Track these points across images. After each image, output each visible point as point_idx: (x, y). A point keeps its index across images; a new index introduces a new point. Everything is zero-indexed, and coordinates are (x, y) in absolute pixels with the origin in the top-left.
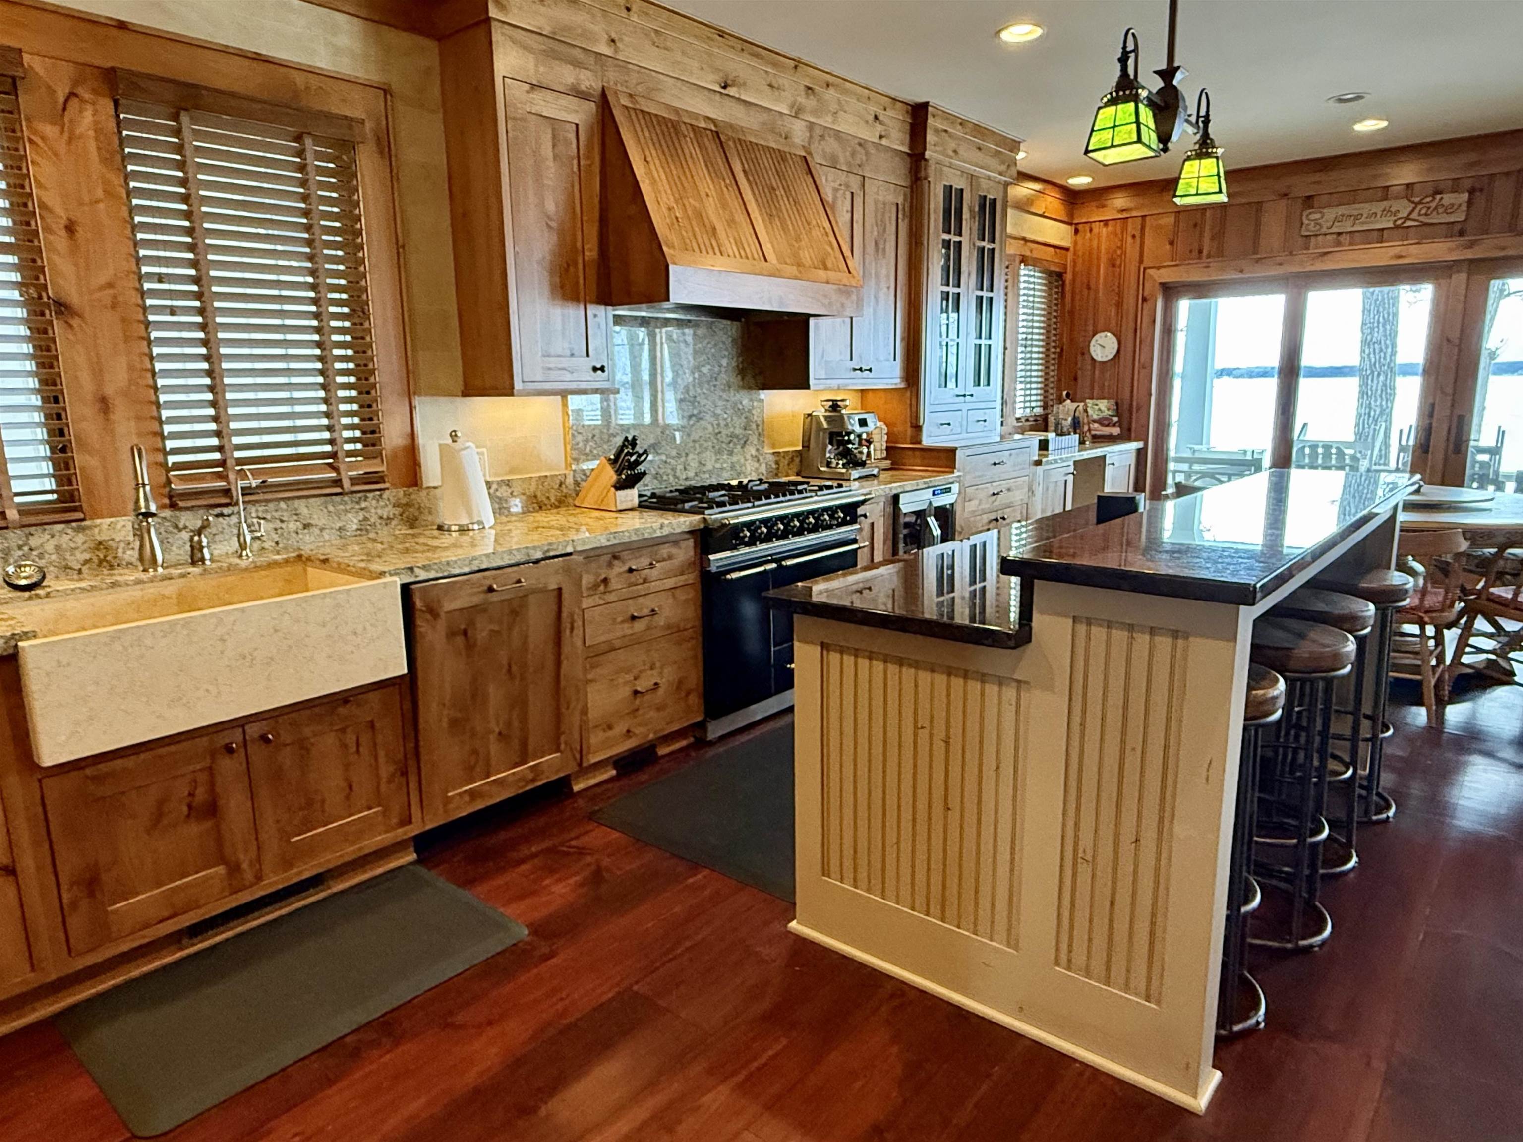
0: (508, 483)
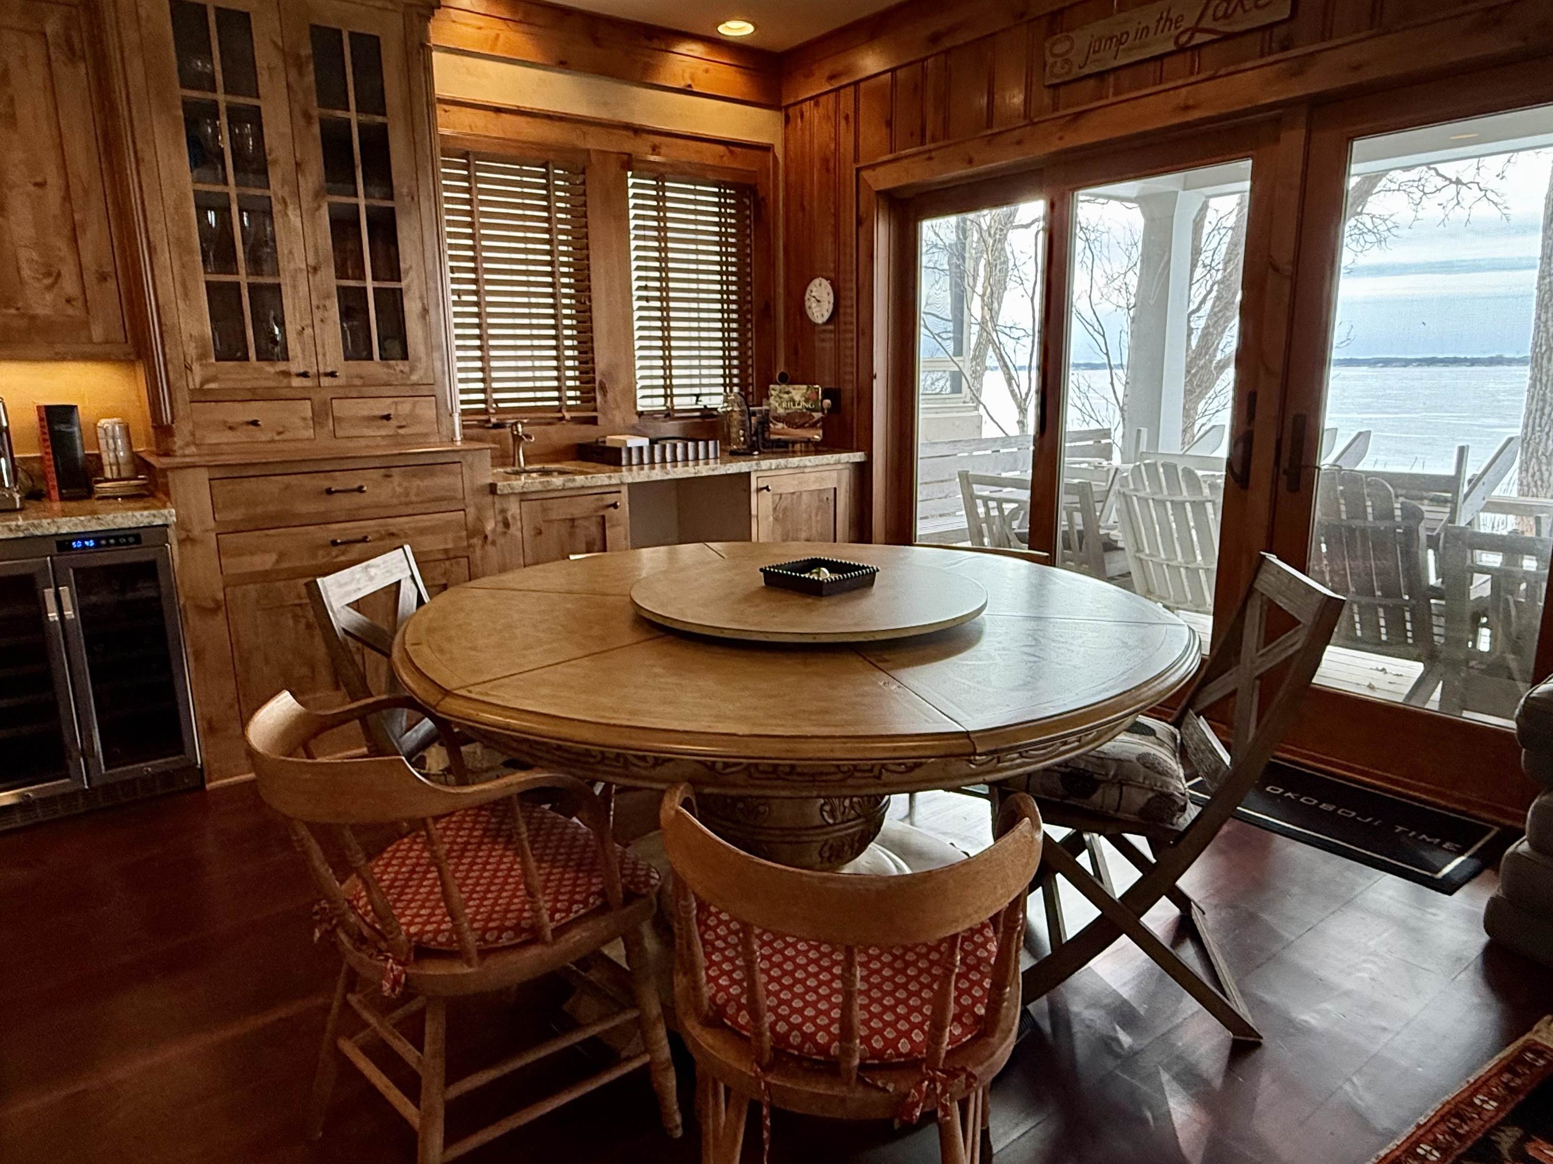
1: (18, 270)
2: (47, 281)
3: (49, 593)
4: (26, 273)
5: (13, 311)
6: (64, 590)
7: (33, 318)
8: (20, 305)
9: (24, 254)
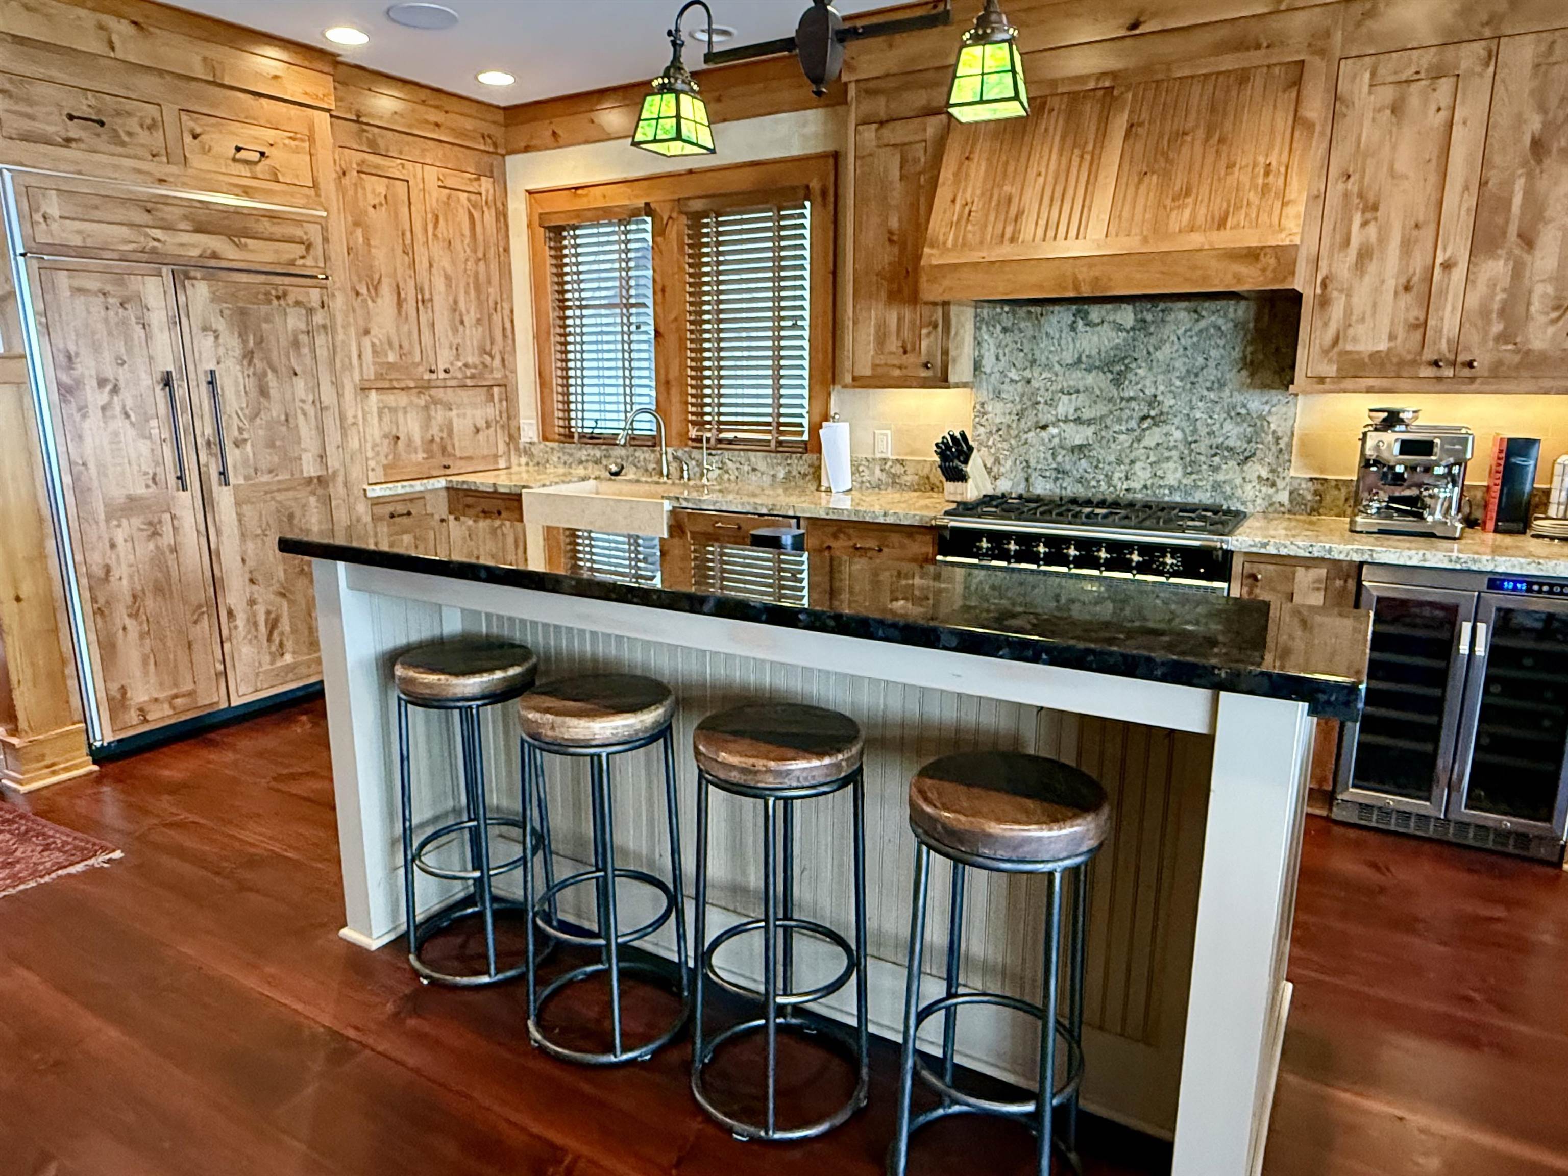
0: (901, 463)
1: (1529, 304)
2: (1554, 315)
3: (1466, 627)
4: (1535, 307)
5: (1510, 347)
6: (1482, 628)
7: (1528, 352)
8: (1518, 340)
9: (1539, 289)
